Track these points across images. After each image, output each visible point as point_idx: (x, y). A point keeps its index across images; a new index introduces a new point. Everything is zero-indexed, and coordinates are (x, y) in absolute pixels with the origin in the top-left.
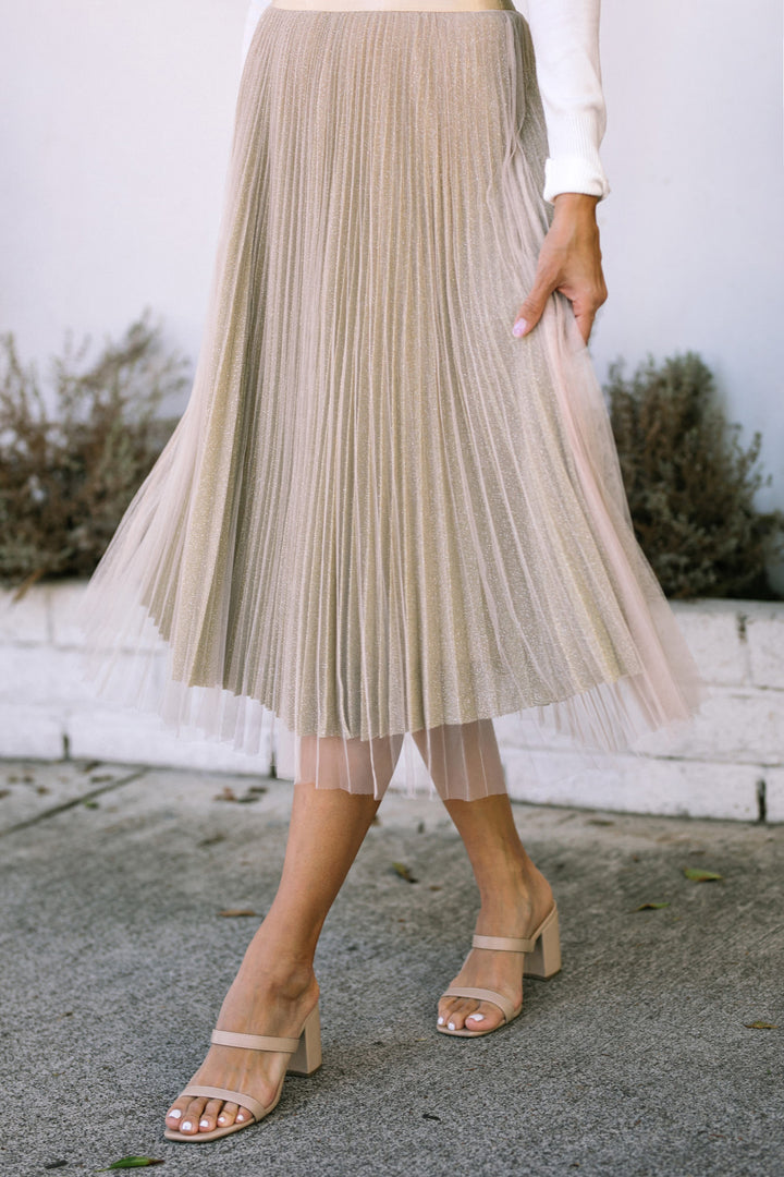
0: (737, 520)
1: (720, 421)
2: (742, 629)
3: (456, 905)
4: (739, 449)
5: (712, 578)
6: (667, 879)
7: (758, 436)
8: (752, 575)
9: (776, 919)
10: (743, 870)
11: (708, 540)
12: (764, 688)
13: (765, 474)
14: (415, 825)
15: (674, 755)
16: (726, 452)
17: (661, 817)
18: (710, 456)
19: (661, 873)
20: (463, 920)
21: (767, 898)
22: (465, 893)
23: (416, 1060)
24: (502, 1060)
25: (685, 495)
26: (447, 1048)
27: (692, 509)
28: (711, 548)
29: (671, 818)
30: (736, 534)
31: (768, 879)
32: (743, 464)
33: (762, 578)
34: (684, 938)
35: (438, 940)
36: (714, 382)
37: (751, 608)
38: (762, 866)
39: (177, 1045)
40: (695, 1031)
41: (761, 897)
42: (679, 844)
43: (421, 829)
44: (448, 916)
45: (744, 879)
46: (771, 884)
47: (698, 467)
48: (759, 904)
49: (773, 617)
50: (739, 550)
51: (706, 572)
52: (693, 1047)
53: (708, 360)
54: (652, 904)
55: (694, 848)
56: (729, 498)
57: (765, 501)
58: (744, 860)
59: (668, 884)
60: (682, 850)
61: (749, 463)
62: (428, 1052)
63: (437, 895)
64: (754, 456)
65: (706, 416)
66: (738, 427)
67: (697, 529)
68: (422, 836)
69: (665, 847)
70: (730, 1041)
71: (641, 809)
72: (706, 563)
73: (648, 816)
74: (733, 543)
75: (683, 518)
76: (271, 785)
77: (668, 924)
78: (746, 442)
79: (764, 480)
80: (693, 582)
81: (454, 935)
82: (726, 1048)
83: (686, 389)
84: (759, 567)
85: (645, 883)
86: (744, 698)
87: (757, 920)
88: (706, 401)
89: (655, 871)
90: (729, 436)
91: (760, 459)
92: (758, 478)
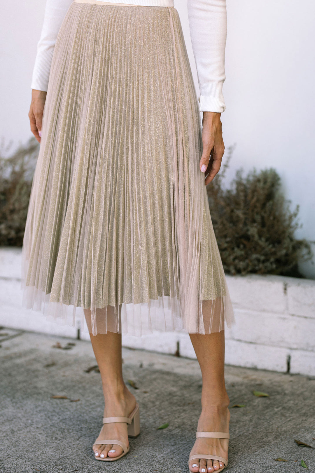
0: (286, 242)
1: (282, 198)
2: (285, 289)
3: (154, 400)
4: (289, 211)
5: (274, 266)
6: (245, 395)
7: (298, 207)
8: (291, 266)
9: (291, 415)
10: (278, 393)
11: (273, 250)
12: (293, 315)
13: (300, 223)
14: (138, 364)
15: (253, 341)
16: (284, 212)
17: (245, 368)
18: (277, 214)
19: (243, 392)
20: (157, 406)
21: (288, 406)
22: (158, 395)
23: (133, 465)
24: (169, 467)
25: (265, 229)
26: (146, 461)
27: (268, 236)
28: (274, 253)
29: (249, 369)
30: (286, 248)
31: (289, 398)
32: (291, 218)
33: (296, 267)
34: (251, 421)
35: (145, 415)
36: (281, 182)
37: (290, 280)
38: (287, 392)
39: (31, 452)
40: (252, 460)
41: (285, 405)
42: (252, 380)
43: (141, 366)
44: (150, 405)
45: (278, 397)
46: (289, 400)
47: (272, 218)
48: (284, 408)
49: (299, 285)
50: (287, 255)
51: (271, 263)
52: (251, 467)
53: (280, 171)
54: (239, 405)
55: (258, 382)
56: (284, 232)
57: (299, 235)
58: (279, 389)
59: (246, 397)
60: (253, 383)
61: (293, 218)
62: (138, 462)
63: (146, 395)
64: (295, 215)
65: (277, 196)
66: (290, 202)
67: (269, 244)
68: (141, 369)
69: (246, 381)
70: (267, 465)
71: (237, 364)
72: (272, 259)
73: (239, 367)
74: (284, 252)
75: (263, 239)
76: (77, 342)
77: (244, 414)
78: (292, 209)
79: (299, 225)
80: (266, 267)
81: (152, 413)
82: (265, 469)
83: (269, 184)
84: (294, 263)
85: (236, 396)
86: (284, 319)
87: (282, 415)
88: (277, 190)
89: (240, 391)
90: (285, 205)
91: (298, 216)
92: (297, 224)
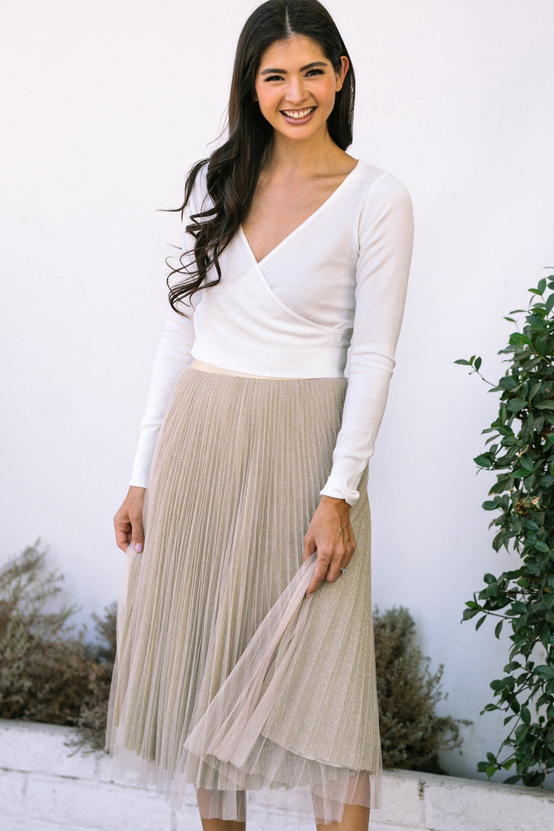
0: (424, 720)
1: (418, 655)
2: (422, 791)
4: (429, 674)
5: (405, 756)
7: (442, 667)
8: (430, 756)
11: (404, 731)
13: (444, 691)
16: (420, 675)
18: (410, 676)
25: (391, 700)
27: (395, 710)
28: (405, 736)
30: (422, 729)
32: (430, 684)
33: (435, 759)
36: (415, 628)
37: (427, 777)
47: (402, 683)
49: (442, 784)
50: (423, 740)
51: (401, 751)
53: (413, 613)
56: (418, 705)
57: (441, 710)
61: (435, 684)
64: (438, 679)
65: (409, 649)
66: (429, 659)
67: (398, 723)
72: (402, 746)
74: (420, 734)
75: (389, 715)
78: (433, 670)
79: (443, 696)
80: (392, 757)
83: (398, 631)
84: (434, 752)
88: (410, 640)
90: (423, 665)
91: (442, 681)
92: (440, 694)
